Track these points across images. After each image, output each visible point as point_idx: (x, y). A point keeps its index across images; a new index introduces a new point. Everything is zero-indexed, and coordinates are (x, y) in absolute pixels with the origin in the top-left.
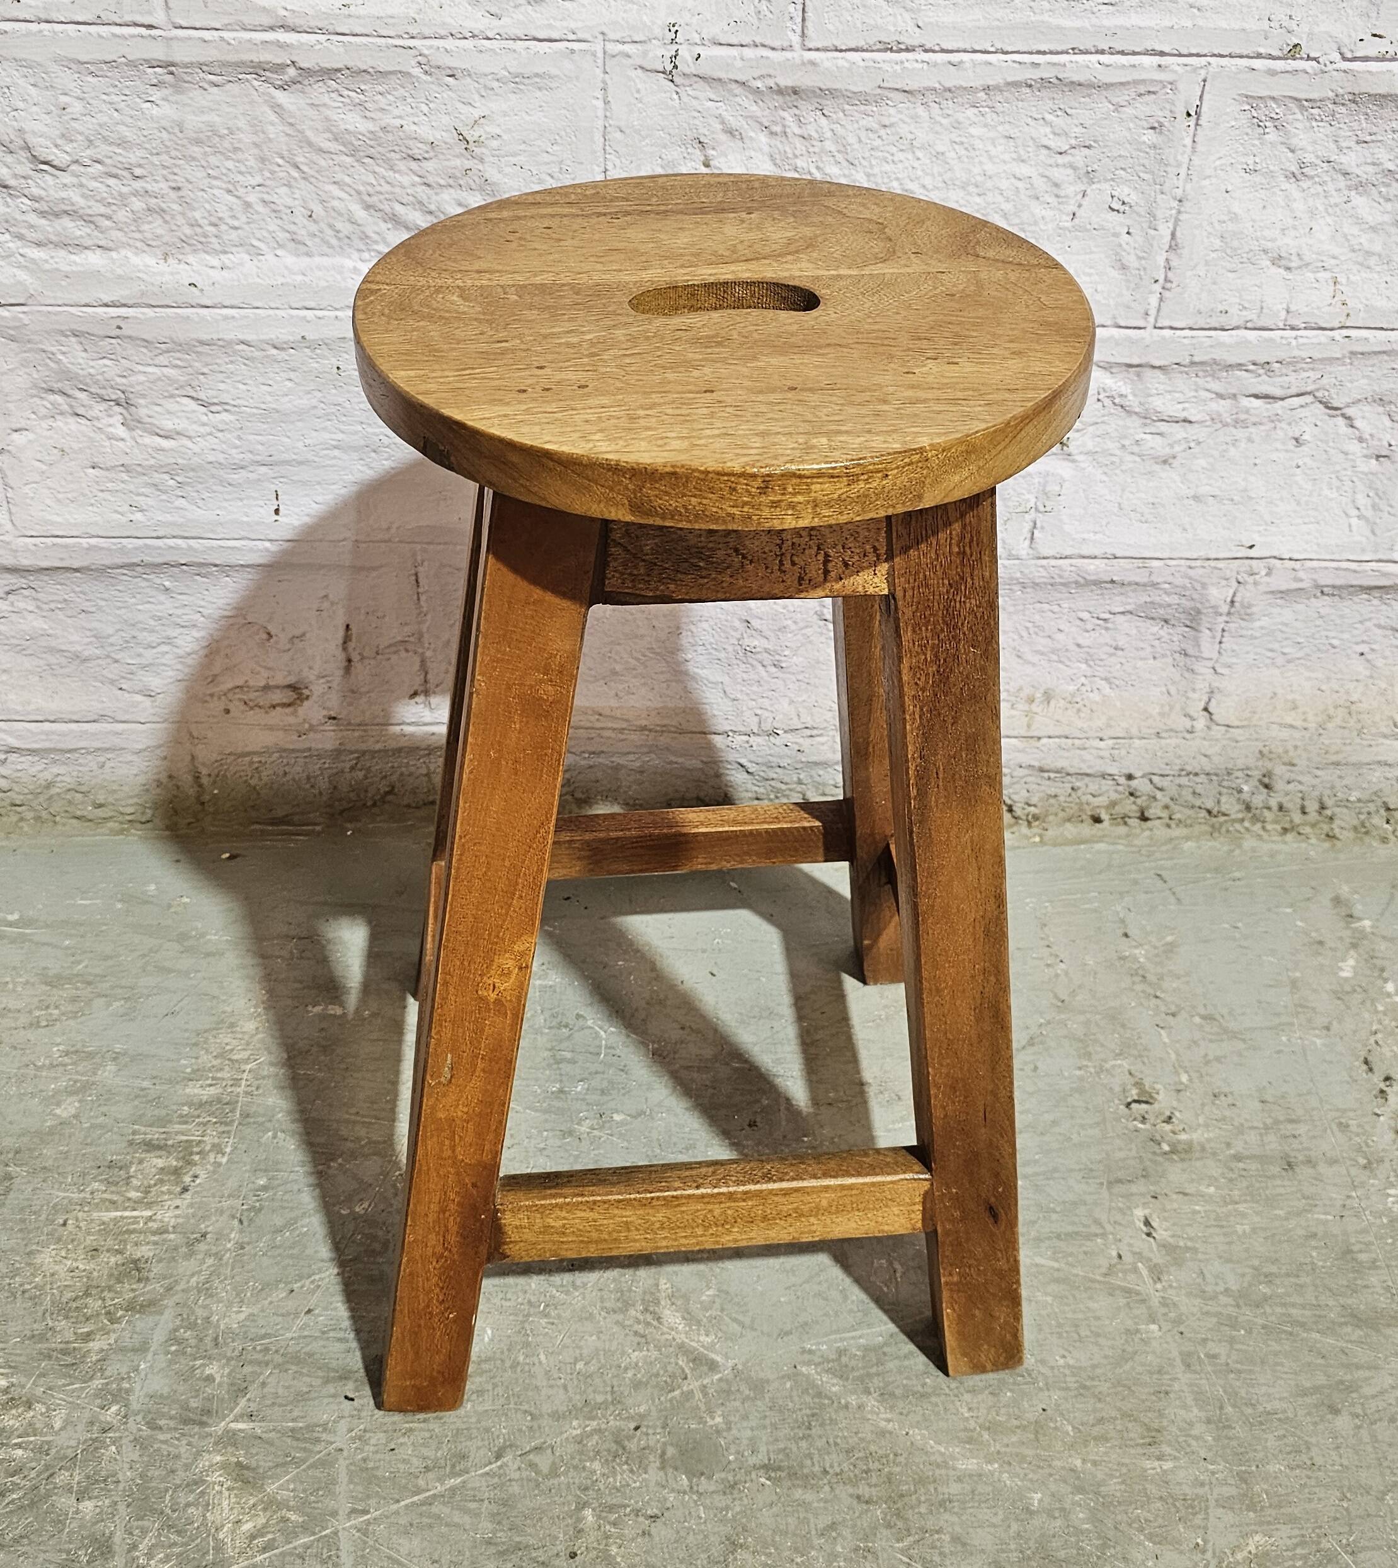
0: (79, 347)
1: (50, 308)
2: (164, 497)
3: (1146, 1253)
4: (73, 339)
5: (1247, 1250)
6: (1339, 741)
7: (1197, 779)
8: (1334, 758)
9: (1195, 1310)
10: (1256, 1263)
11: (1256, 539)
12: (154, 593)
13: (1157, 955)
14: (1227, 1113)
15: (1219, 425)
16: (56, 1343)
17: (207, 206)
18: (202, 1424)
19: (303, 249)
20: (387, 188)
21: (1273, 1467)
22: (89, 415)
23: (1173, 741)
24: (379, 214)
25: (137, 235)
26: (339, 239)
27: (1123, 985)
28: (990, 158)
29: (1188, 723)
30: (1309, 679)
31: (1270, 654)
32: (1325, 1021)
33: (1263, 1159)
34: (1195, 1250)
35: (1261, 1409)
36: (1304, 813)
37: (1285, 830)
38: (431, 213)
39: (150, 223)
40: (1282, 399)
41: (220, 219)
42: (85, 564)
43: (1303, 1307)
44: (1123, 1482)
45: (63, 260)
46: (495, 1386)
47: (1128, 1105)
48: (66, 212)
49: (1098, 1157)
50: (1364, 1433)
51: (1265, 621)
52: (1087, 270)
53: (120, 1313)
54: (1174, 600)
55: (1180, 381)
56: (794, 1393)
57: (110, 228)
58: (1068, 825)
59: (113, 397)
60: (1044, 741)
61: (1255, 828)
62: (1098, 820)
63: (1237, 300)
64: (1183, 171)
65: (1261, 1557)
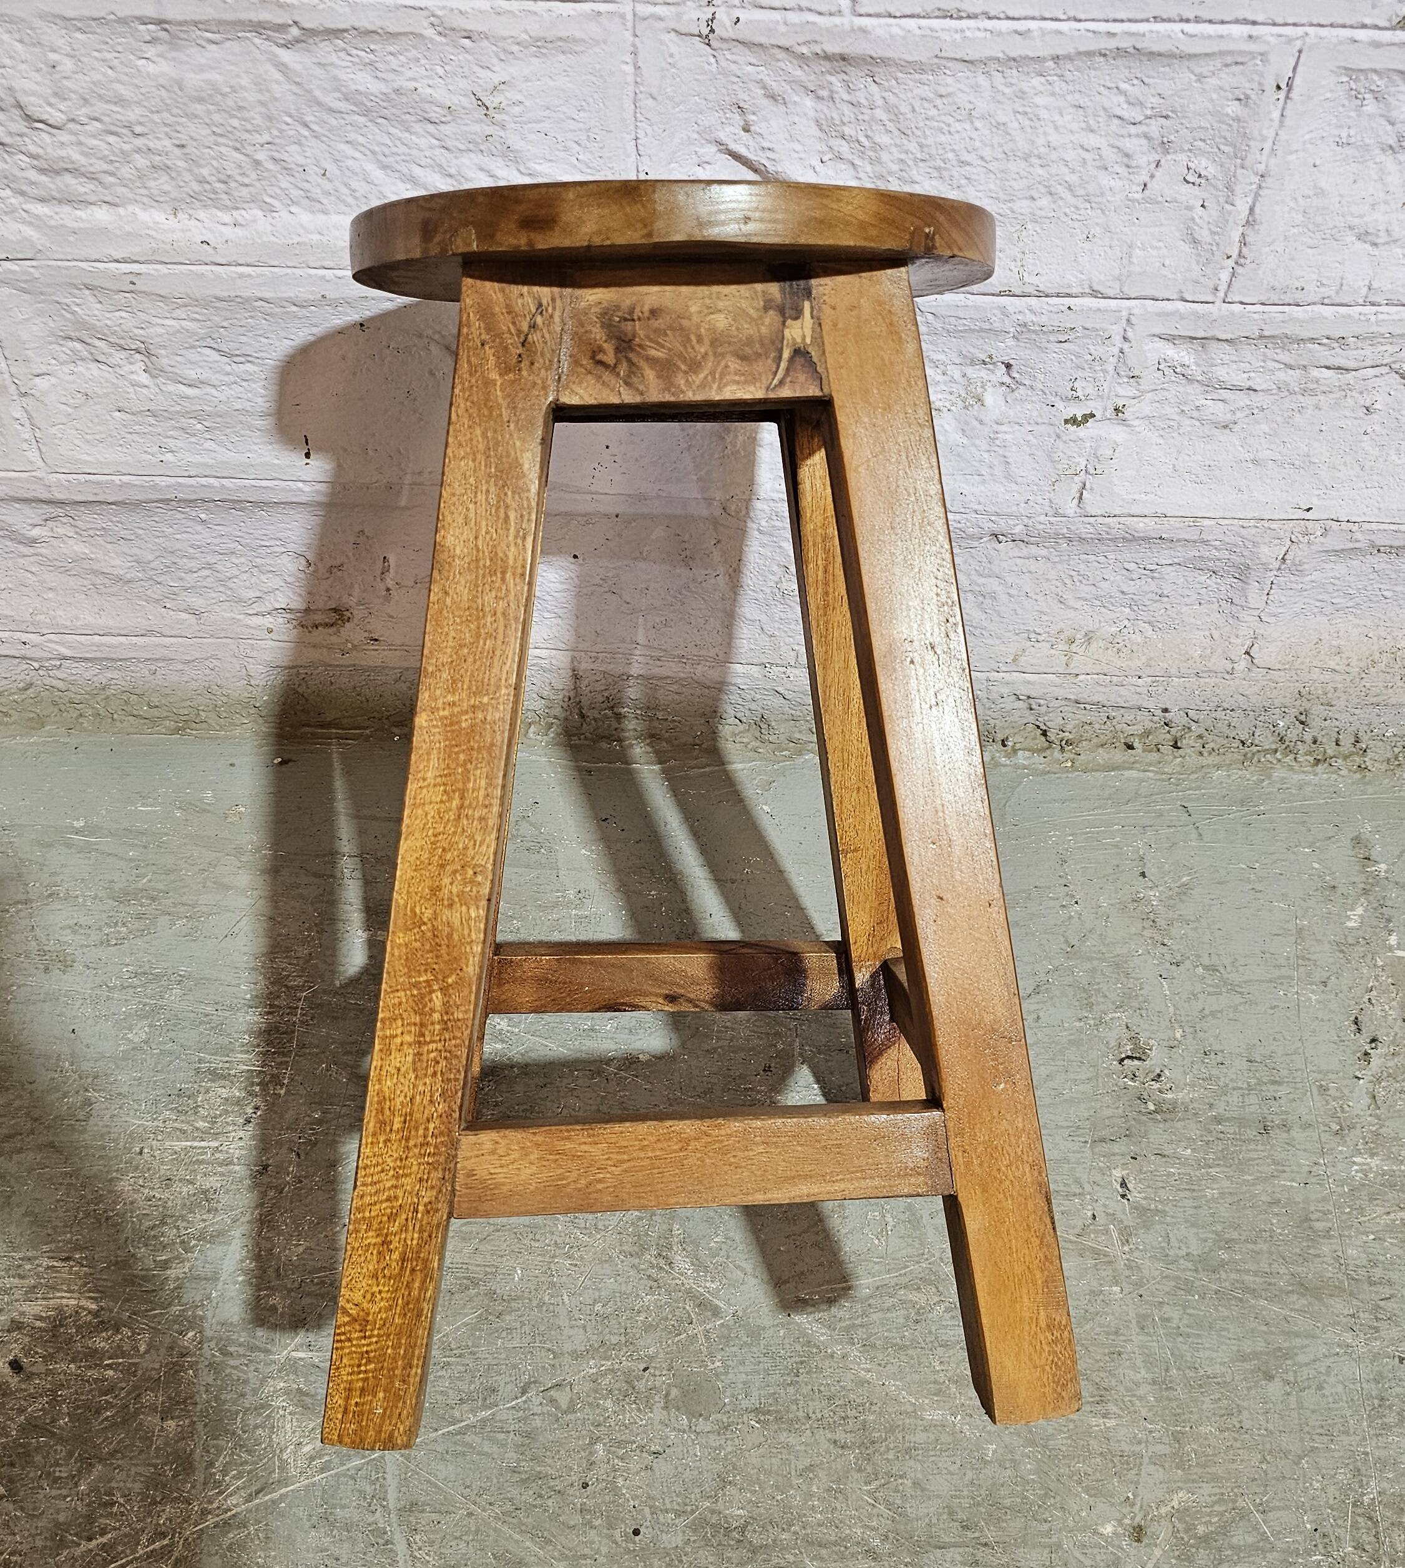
0: (93, 300)
1: (59, 263)
2: (193, 440)
3: (1119, 1215)
4: (87, 292)
5: (1213, 1215)
6: (1381, 684)
7: (1234, 714)
8: (1374, 700)
9: (1156, 1273)
10: (1219, 1228)
11: (1315, 502)
12: (189, 524)
13: (1170, 897)
14: (1214, 1072)
15: (1287, 393)
16: (137, 1270)
17: (214, 163)
18: (267, 1352)
19: (317, 206)
20: (404, 149)
21: (1205, 1429)
22: (111, 361)
23: (1212, 681)
24: (397, 175)
25: (143, 191)
26: (356, 198)
27: (1133, 930)
28: (1056, 128)
29: (1229, 666)
30: (1356, 626)
31: (1318, 604)
32: (1325, 975)
33: (1241, 1122)
34: (1164, 1213)
35: (1202, 1372)
36: (1337, 744)
37: (1317, 761)
38: (451, 176)
39: (155, 179)
40: (1355, 370)
41: (229, 176)
42: (120, 499)
43: (1256, 1274)
44: (1070, 1437)
45: (67, 215)
46: (523, 1324)
47: (1122, 1060)
48: (67, 170)
49: (1086, 1114)
50: (1293, 1399)
51: (1316, 575)
52: (1156, 244)
53: (193, 1242)
54: (1225, 554)
55: (1247, 352)
56: (786, 1341)
57: (115, 184)
58: (1101, 750)
59: (133, 347)
60: (1081, 677)
61: (1287, 759)
62: (1130, 747)
63: (1315, 277)
64: (1267, 146)
65: (1182, 1512)
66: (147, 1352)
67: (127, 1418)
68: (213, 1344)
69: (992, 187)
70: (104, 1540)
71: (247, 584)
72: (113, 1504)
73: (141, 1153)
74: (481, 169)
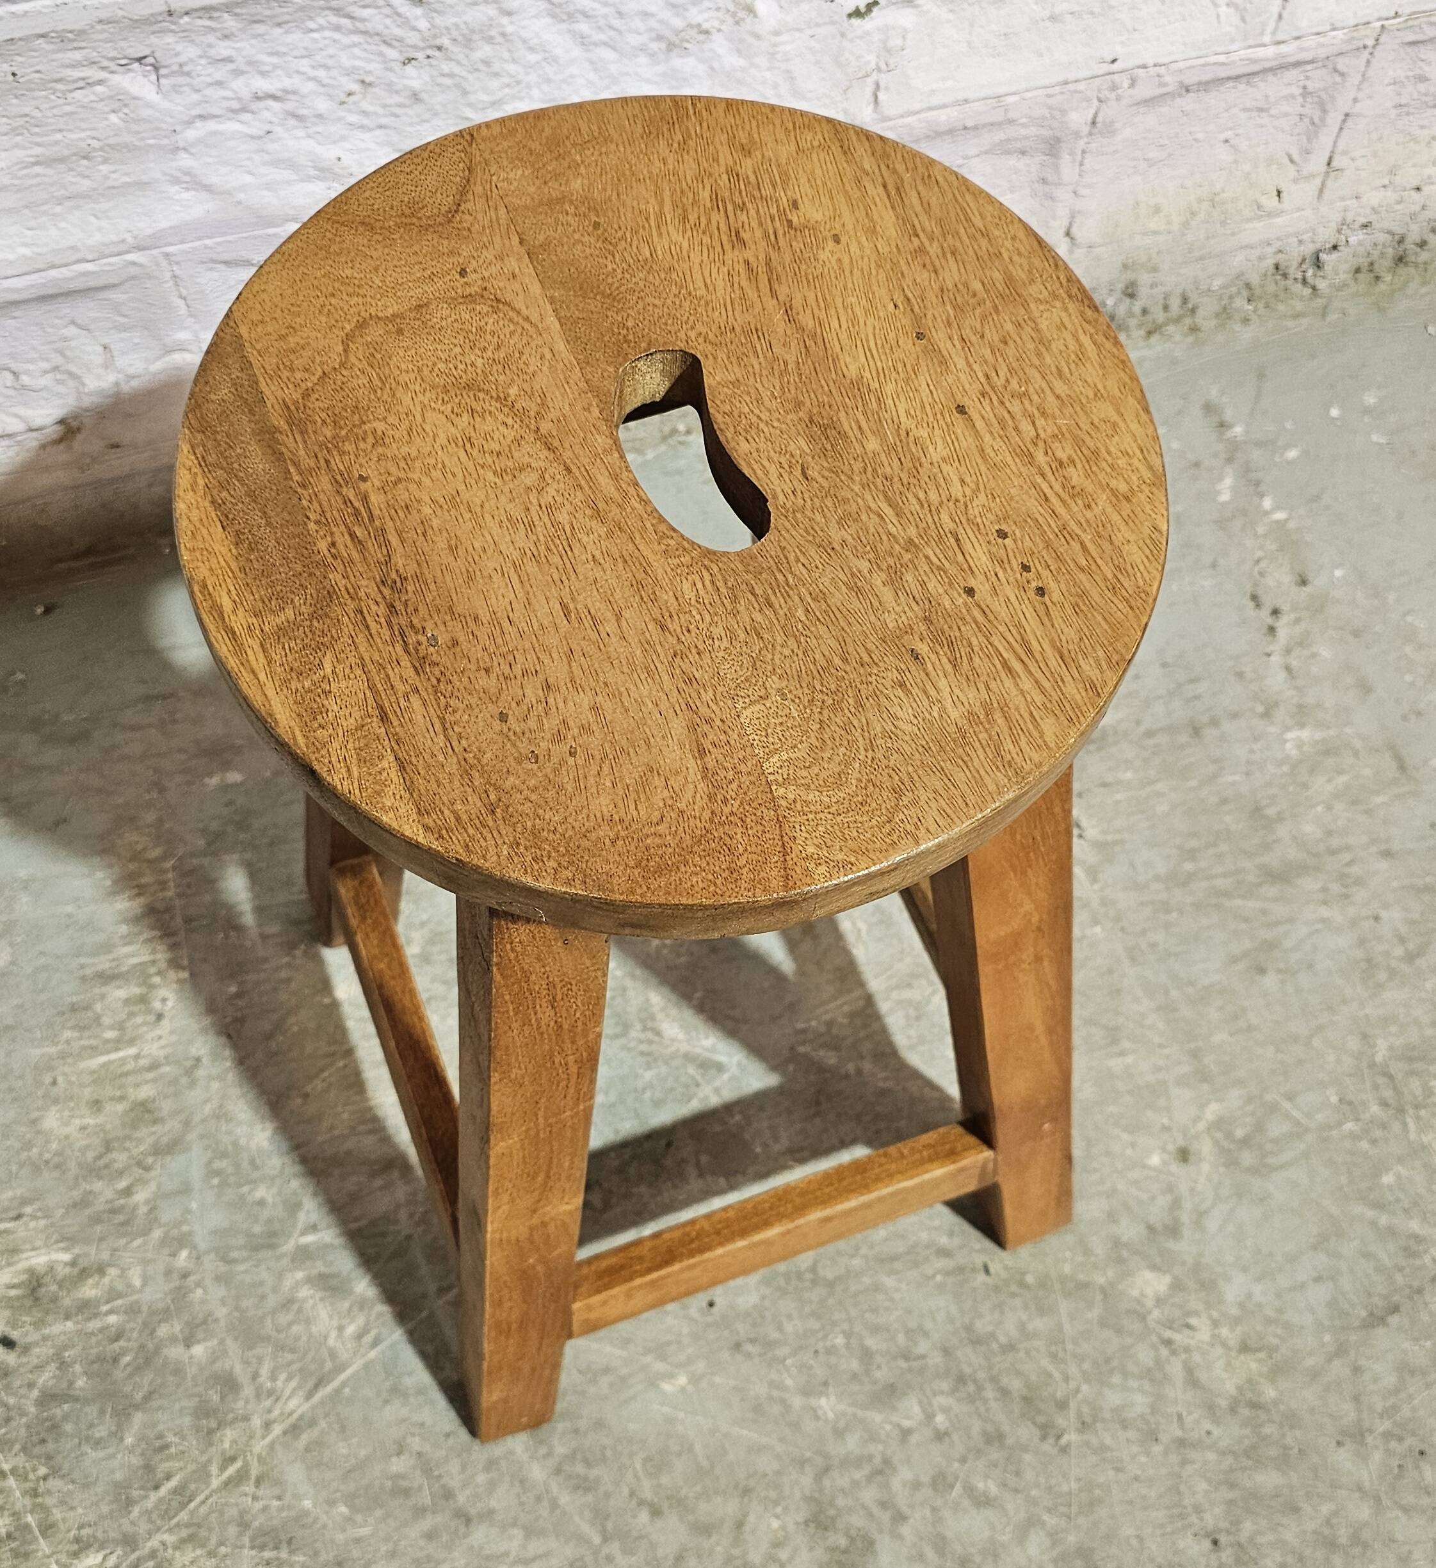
5: (1168, 830)
9: (1131, 902)
10: (1179, 841)
11: (1120, 52)
16: (100, 1205)
18: (273, 1247)
21: (1219, 1037)
32: (1211, 558)
33: (1170, 729)
34: (1122, 842)
36: (1167, 311)
43: (1225, 875)
53: (150, 1159)
65: (1217, 1123)
66: (144, 1285)
67: (147, 1359)
68: (212, 1257)
70: (173, 1483)
72: (166, 1446)
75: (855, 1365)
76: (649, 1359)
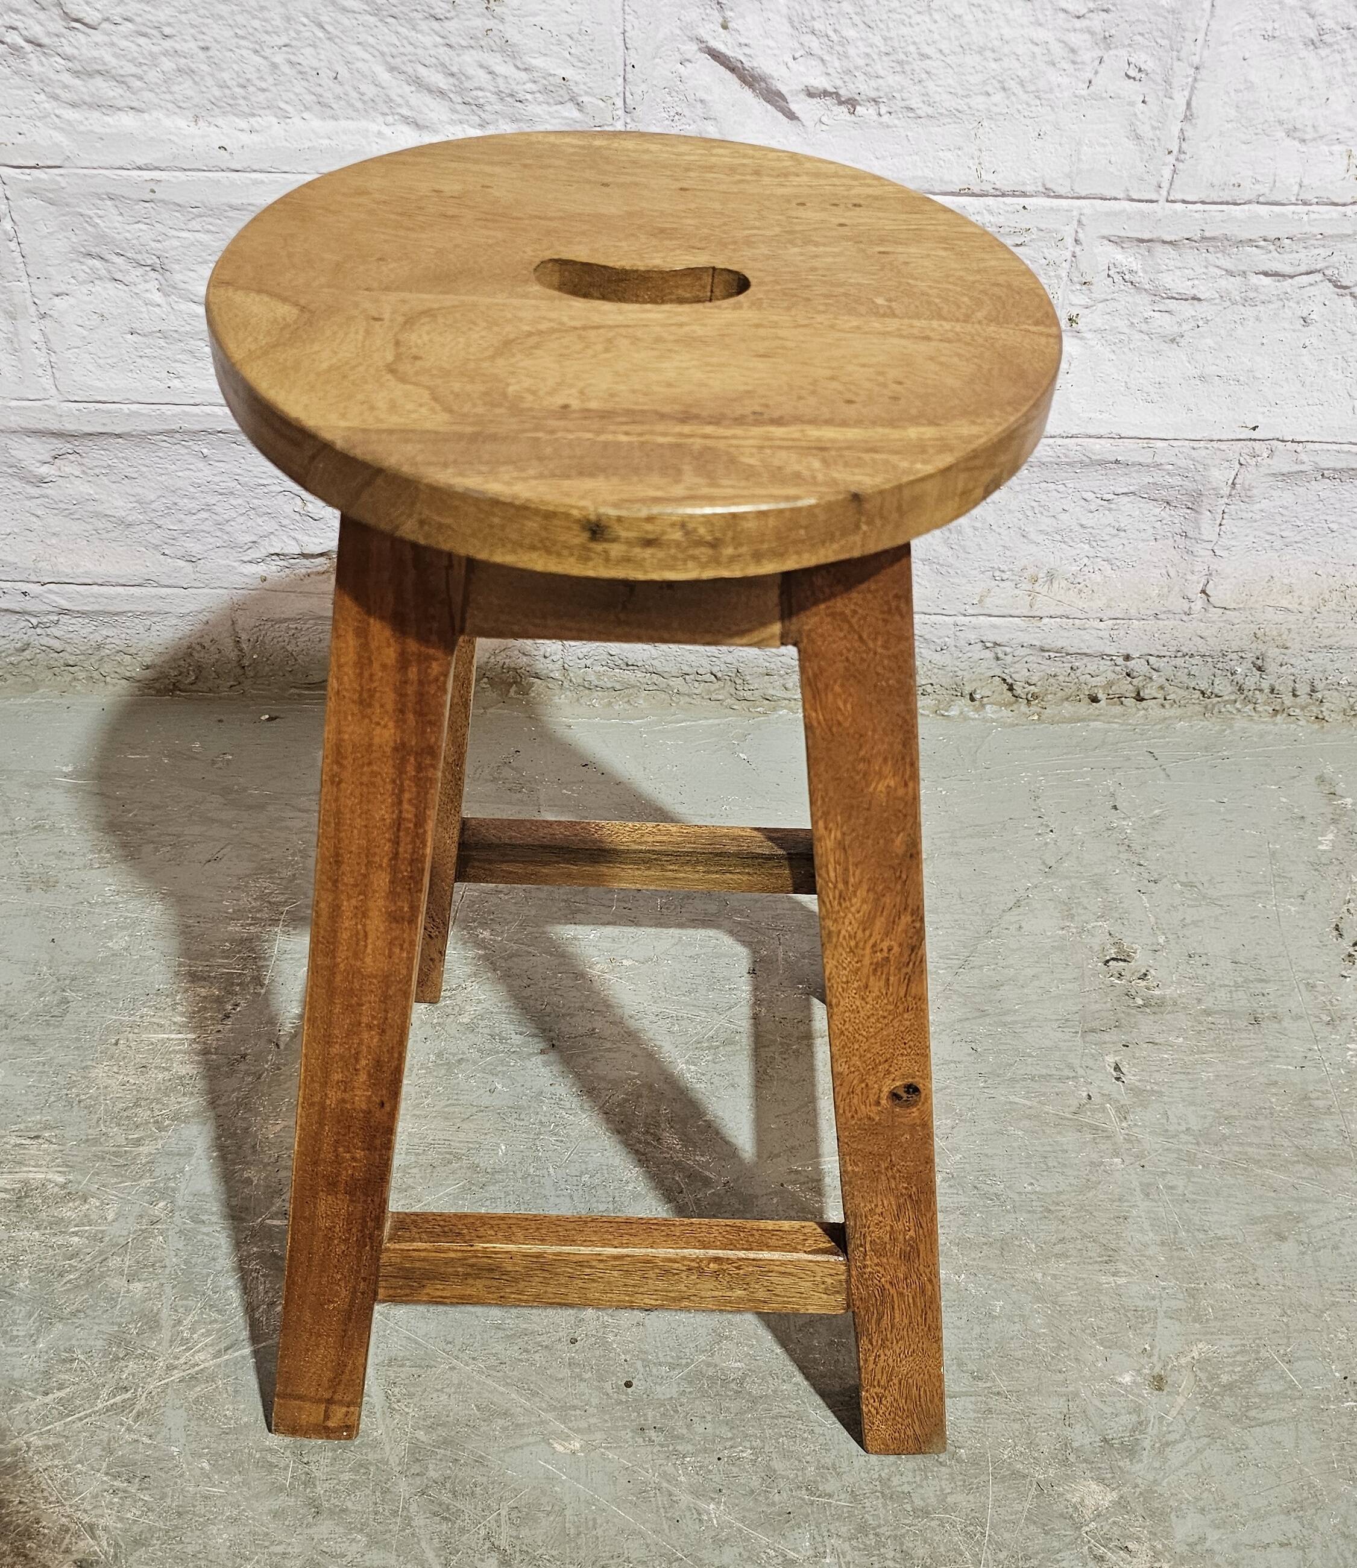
0: (114, 211)
1: (85, 171)
2: (200, 364)
3: (1115, 1095)
4: (109, 203)
5: (1210, 1095)
6: (1332, 625)
7: (1193, 661)
8: (1327, 642)
9: (1157, 1146)
10: (1218, 1106)
11: (1260, 420)
12: (193, 460)
13: (1144, 827)
14: (1199, 972)
15: (1228, 303)
16: (109, 1146)
17: (235, 66)
18: (240, 1220)
19: (329, 112)
20: (410, 49)
21: (1220, 1286)
22: (127, 279)
23: (1170, 623)
24: (403, 77)
25: (168, 97)
26: (364, 102)
27: (1110, 854)
28: (1008, 21)
29: (1186, 605)
30: (1305, 563)
31: (1268, 537)
32: (1301, 890)
33: (1230, 1013)
34: (1160, 1094)
35: (1211, 1234)
36: (1295, 695)
37: (1276, 712)
38: (452, 75)
39: (180, 84)
40: (1292, 277)
41: (248, 80)
42: (127, 429)
43: (1258, 1146)
44: (1080, 1294)
45: (96, 121)
46: (507, 1194)
47: (1106, 962)
48: (99, 72)
49: (1075, 1009)
50: (1307, 1258)
51: (1265, 504)
52: (1102, 140)
53: (167, 1122)
54: (1176, 481)
55: (1192, 258)
56: (780, 1208)
57: (142, 89)
58: (1066, 704)
59: (149, 262)
60: (1045, 620)
61: (1246, 709)
62: (1094, 700)
63: (1250, 173)
64: (1201, 37)
65: (1203, 1362)
66: (115, 1220)
67: (90, 1279)
68: (183, 1213)
69: (950, 81)
70: (61, 1394)
71: (244, 527)
72: (72, 1361)
73: (116, 1044)
74: (481, 66)
75: (755, 1483)
76: (549, 1416)
